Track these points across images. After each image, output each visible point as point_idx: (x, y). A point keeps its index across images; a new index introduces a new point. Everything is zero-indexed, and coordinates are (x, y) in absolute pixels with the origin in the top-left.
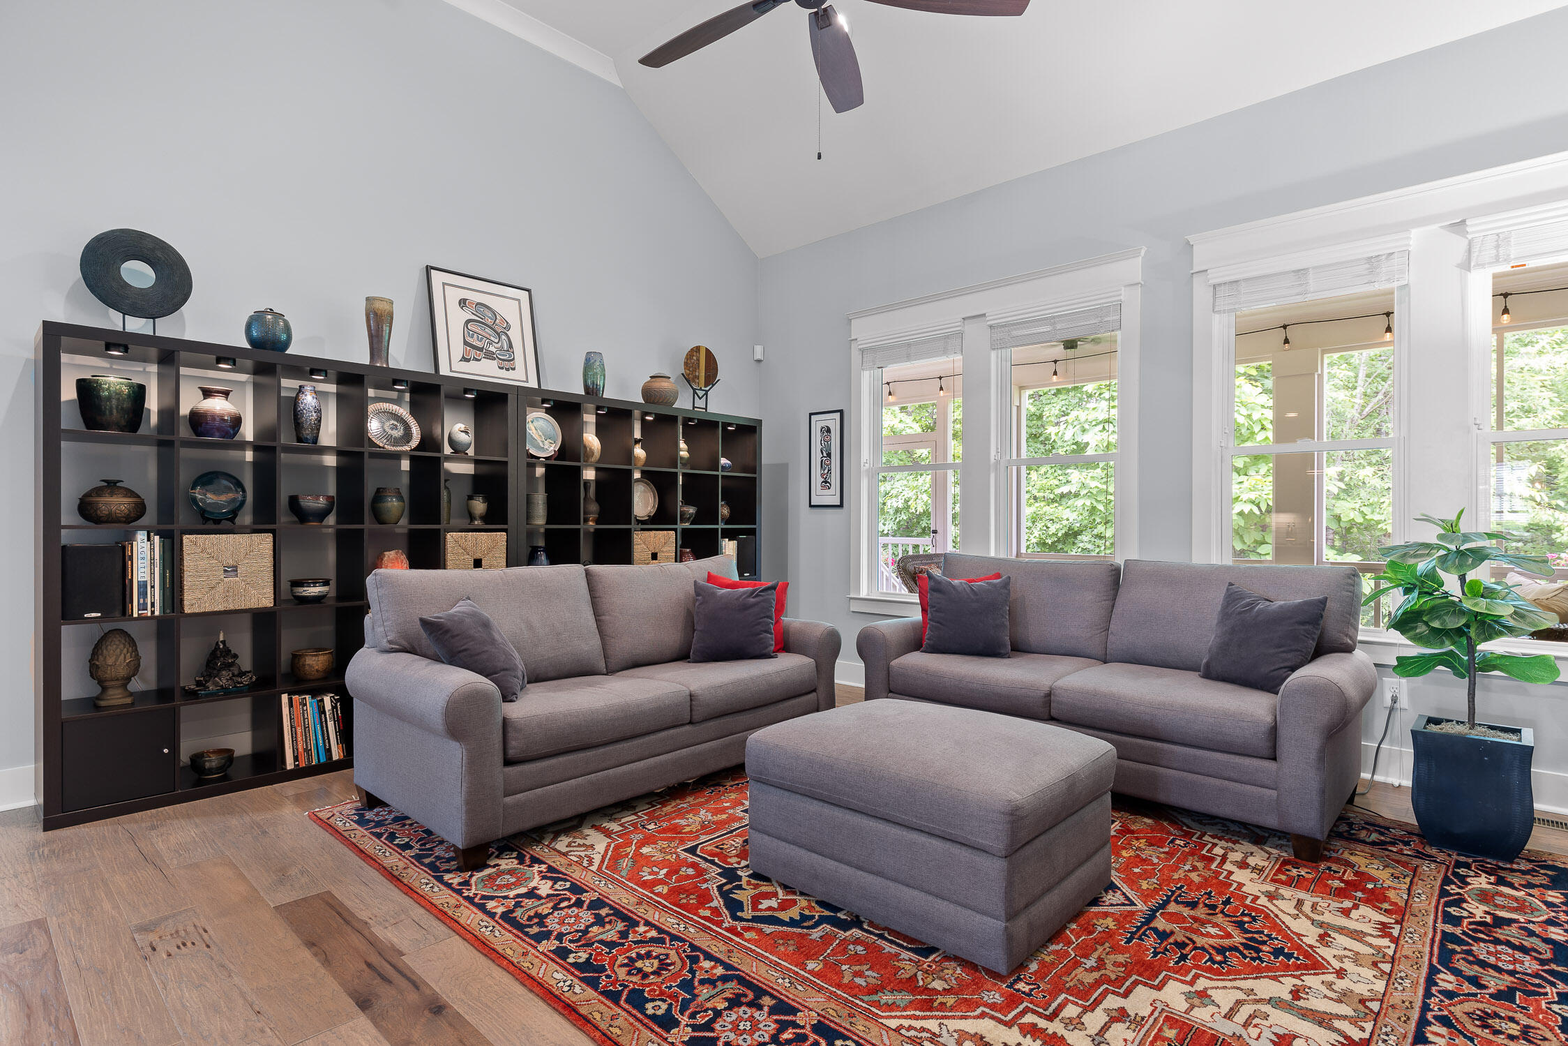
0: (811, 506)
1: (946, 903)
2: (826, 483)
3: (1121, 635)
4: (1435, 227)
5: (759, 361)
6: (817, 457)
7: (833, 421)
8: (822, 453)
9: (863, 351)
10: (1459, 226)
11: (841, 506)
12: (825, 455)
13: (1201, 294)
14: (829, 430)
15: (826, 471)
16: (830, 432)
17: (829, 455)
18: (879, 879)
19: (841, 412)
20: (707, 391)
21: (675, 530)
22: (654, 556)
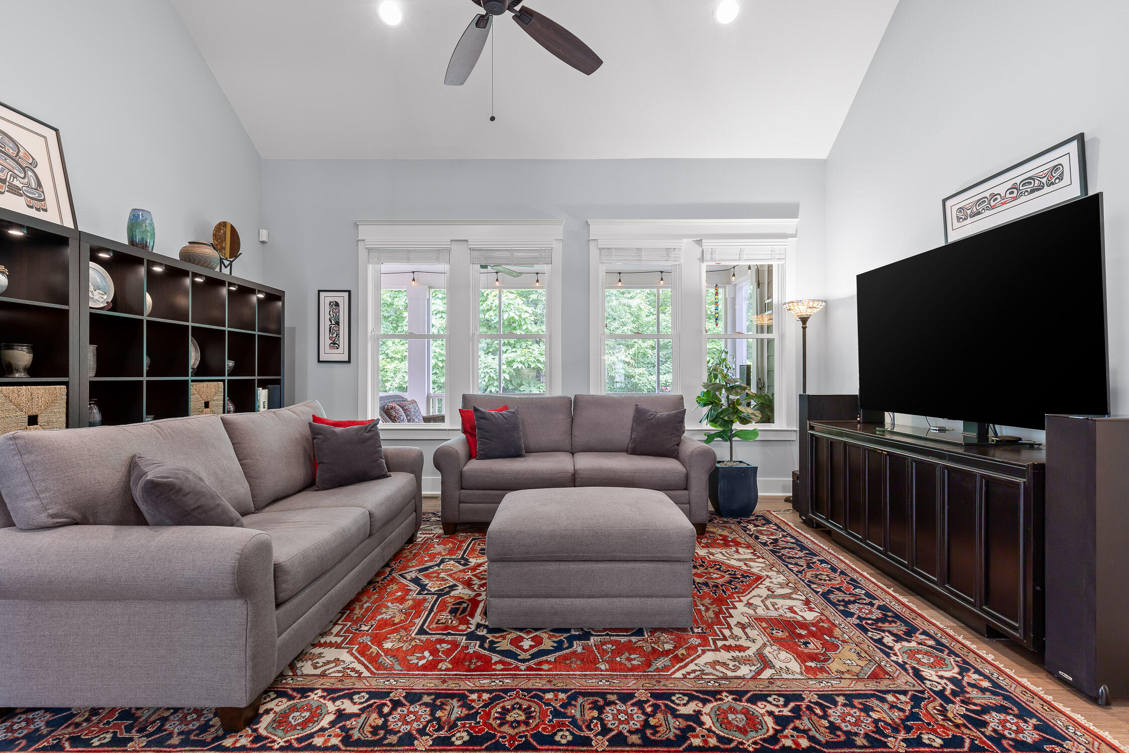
0: (319, 361)
1: (654, 599)
2: (334, 344)
3: (581, 437)
4: (690, 240)
5: (263, 242)
6: (325, 324)
7: (342, 299)
8: (331, 321)
9: (369, 250)
10: (699, 242)
11: (349, 361)
12: (333, 322)
13: (594, 252)
14: (337, 304)
15: (335, 335)
16: (339, 306)
17: (337, 323)
18: (606, 599)
19: (349, 292)
20: (231, 262)
21: (223, 381)
22: (207, 405)
